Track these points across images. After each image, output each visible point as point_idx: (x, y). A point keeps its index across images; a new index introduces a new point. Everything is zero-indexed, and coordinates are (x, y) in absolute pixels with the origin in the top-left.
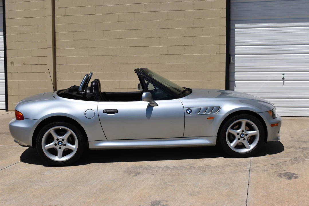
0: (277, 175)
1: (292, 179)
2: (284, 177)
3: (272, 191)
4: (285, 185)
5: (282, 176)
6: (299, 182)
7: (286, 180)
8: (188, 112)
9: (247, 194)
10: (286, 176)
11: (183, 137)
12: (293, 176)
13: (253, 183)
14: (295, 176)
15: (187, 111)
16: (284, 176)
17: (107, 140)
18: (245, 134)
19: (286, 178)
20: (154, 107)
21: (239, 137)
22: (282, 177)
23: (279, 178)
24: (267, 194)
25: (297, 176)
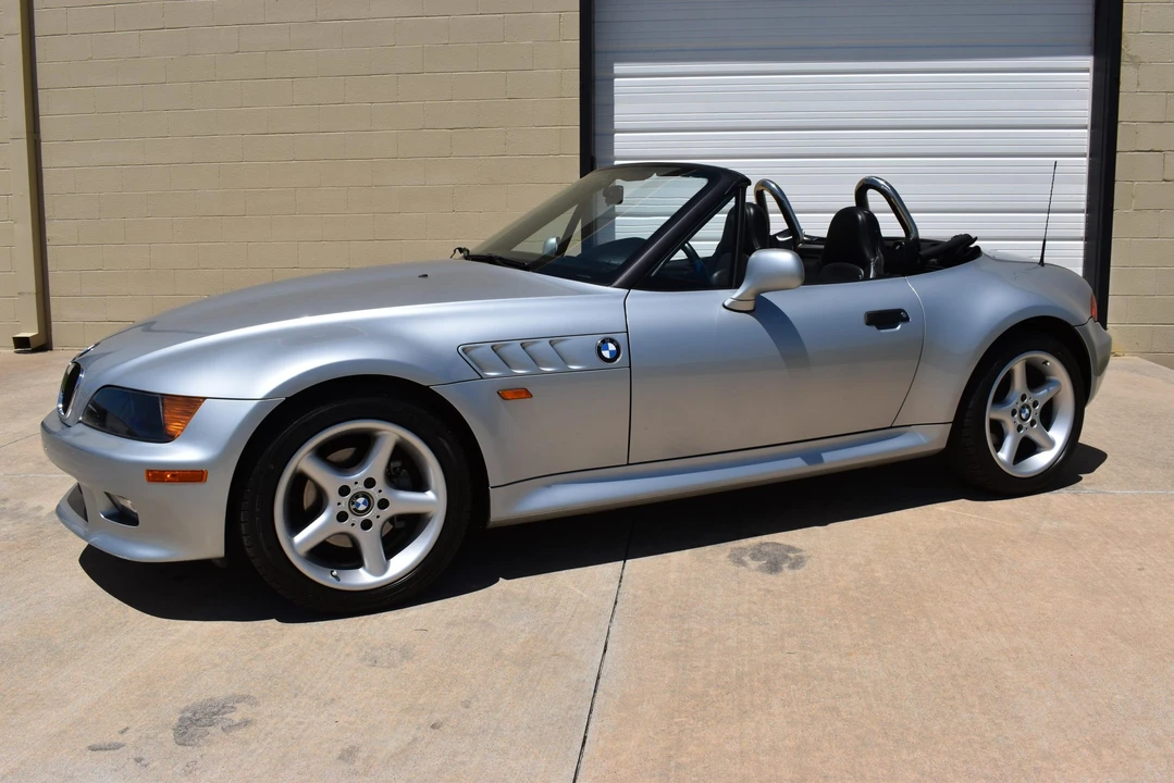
0: (729, 557)
1: (781, 569)
2: (753, 564)
3: (705, 629)
4: (755, 599)
5: (746, 558)
6: (808, 581)
7: (759, 574)
9: (605, 651)
10: (759, 560)
12: (787, 557)
13: (635, 596)
14: (792, 555)
16: (754, 557)
19: (760, 569)
22: (743, 563)
23: (733, 568)
24: (683, 648)
25: (801, 558)
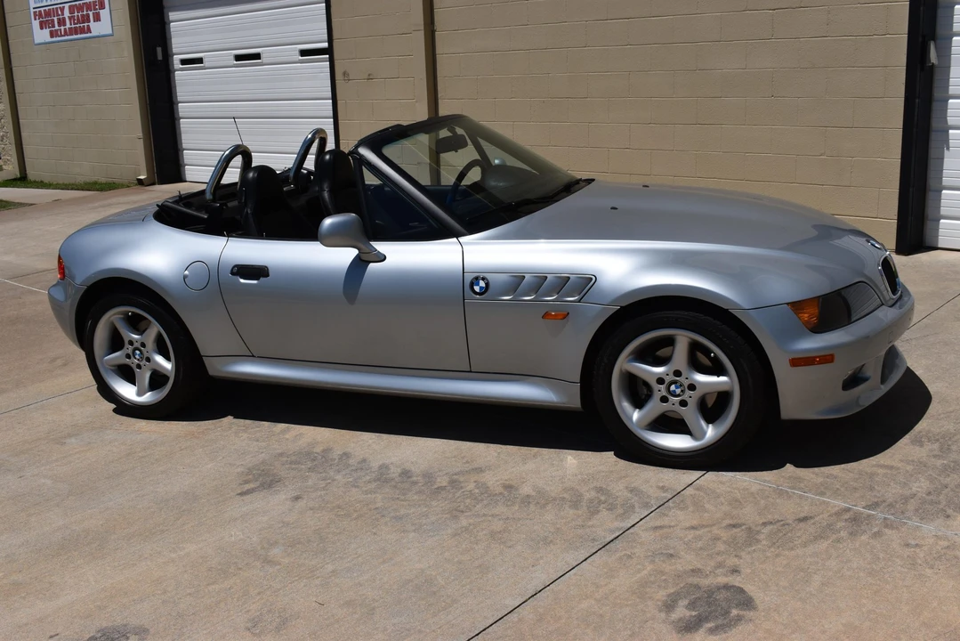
8: (477, 289)
11: (471, 372)
15: (472, 285)
17: (253, 356)
18: (686, 383)
20: (371, 264)
21: (664, 393)
